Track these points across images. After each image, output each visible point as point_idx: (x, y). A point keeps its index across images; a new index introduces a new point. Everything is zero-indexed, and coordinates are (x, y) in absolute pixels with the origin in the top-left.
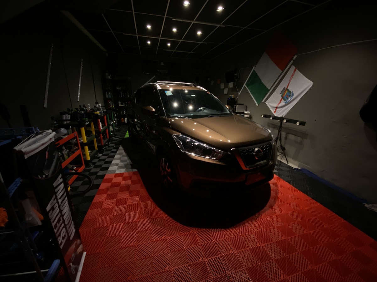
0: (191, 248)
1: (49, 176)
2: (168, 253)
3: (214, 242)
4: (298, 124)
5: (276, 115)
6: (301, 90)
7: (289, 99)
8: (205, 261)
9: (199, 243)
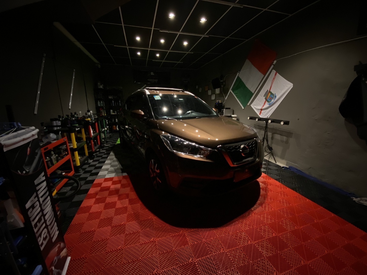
0: (180, 249)
1: (31, 173)
2: (157, 255)
3: (205, 241)
4: (282, 123)
5: (261, 116)
6: (283, 92)
7: (273, 101)
8: (195, 262)
9: (189, 244)
